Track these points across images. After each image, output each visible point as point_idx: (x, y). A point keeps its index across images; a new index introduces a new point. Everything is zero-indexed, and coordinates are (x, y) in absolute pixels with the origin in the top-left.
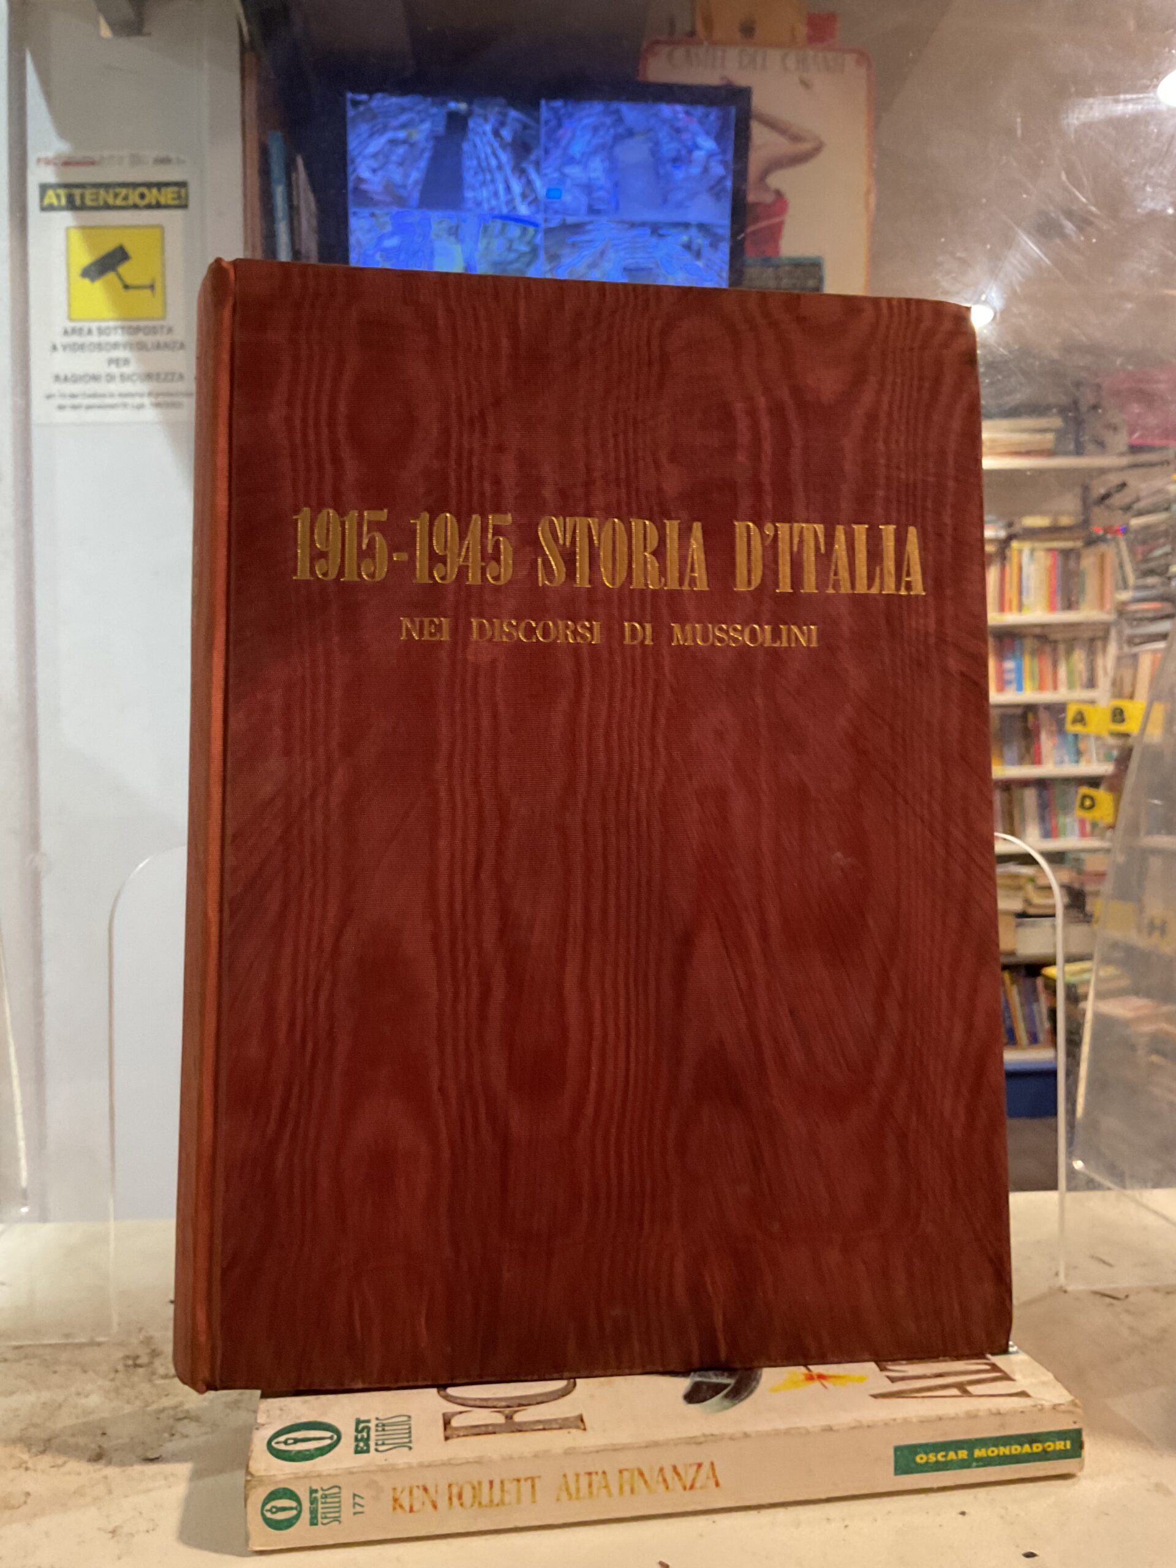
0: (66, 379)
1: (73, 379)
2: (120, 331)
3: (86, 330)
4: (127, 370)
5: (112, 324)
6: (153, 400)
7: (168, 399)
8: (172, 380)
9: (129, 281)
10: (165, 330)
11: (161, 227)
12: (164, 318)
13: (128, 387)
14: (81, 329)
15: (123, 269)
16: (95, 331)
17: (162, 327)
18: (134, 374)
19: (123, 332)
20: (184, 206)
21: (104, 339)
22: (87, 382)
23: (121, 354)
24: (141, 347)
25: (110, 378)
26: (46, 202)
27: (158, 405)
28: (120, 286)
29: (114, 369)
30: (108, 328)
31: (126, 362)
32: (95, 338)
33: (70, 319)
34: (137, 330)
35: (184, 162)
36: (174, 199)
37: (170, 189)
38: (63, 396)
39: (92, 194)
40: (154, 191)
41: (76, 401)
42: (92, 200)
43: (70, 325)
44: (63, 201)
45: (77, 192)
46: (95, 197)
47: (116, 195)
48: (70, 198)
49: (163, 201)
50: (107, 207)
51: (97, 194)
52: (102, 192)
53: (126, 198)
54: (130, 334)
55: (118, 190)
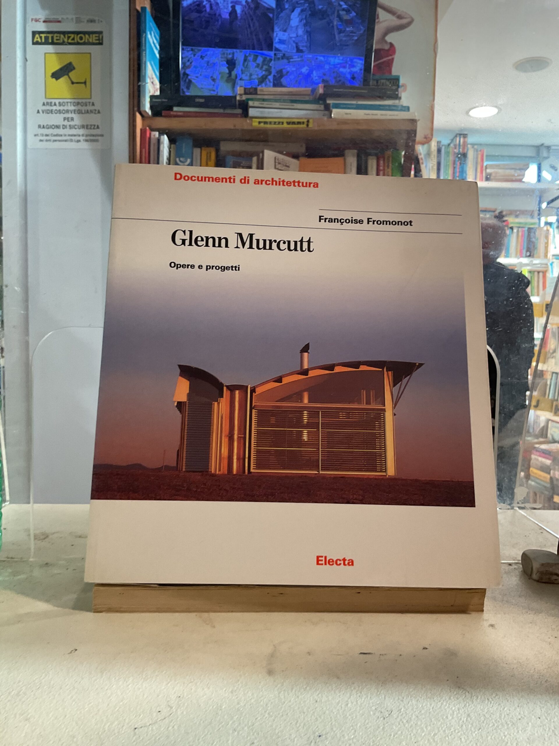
0: (44, 127)
1: (47, 126)
2: (69, 104)
3: (53, 104)
4: (72, 123)
5: (65, 101)
6: (84, 138)
7: (92, 138)
8: (94, 129)
9: (75, 81)
10: (91, 104)
11: (90, 53)
12: (91, 98)
13: (74, 132)
14: (51, 103)
15: (71, 74)
16: (57, 104)
17: (89, 102)
18: (76, 125)
19: (71, 106)
20: (101, 44)
21: (62, 108)
22: (53, 129)
23: (70, 115)
24: (80, 112)
25: (64, 127)
26: (35, 40)
27: (87, 141)
28: (70, 82)
29: (66, 123)
30: (64, 102)
31: (72, 119)
32: (58, 108)
33: (46, 98)
34: (78, 103)
35: (101, 21)
36: (97, 40)
37: (94, 35)
38: (42, 135)
39: (57, 36)
40: (87, 36)
41: (48, 138)
42: (57, 40)
43: (45, 101)
44: (43, 41)
45: (50, 36)
46: (58, 38)
47: (69, 37)
48: (46, 38)
49: (91, 41)
50: (63, 43)
51: (60, 37)
52: (62, 36)
53: (73, 39)
54: (74, 106)
55: (69, 35)
